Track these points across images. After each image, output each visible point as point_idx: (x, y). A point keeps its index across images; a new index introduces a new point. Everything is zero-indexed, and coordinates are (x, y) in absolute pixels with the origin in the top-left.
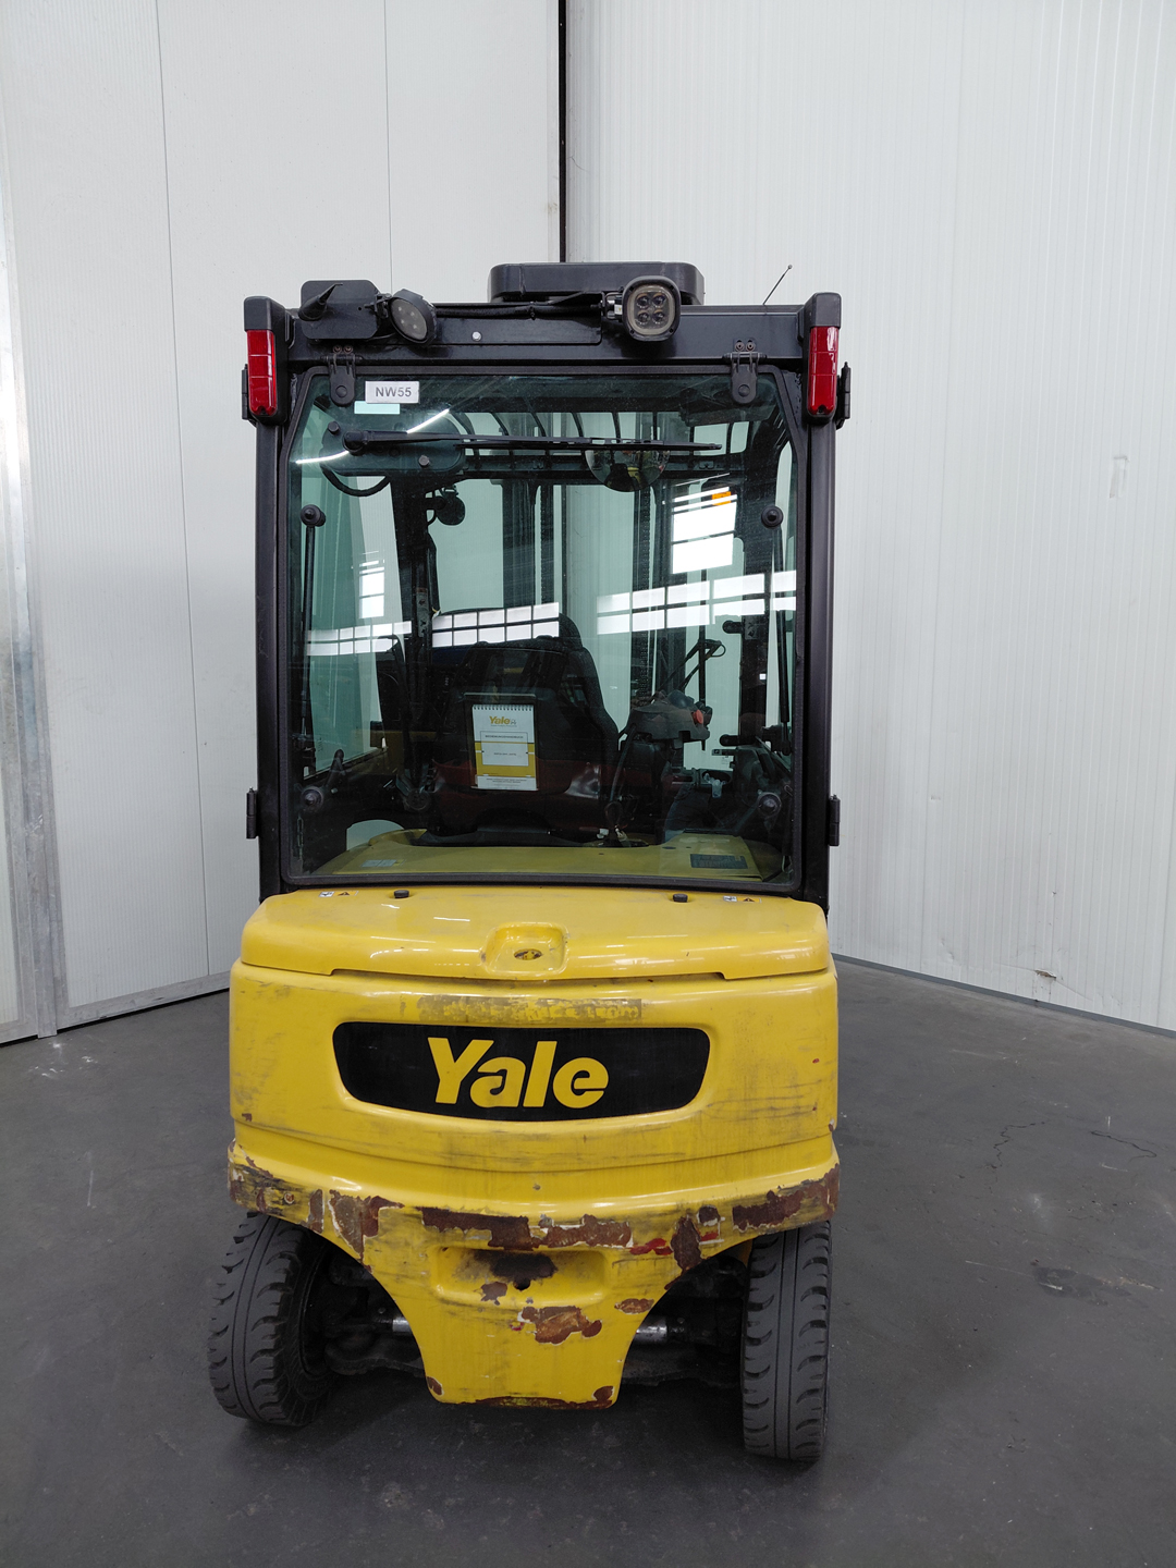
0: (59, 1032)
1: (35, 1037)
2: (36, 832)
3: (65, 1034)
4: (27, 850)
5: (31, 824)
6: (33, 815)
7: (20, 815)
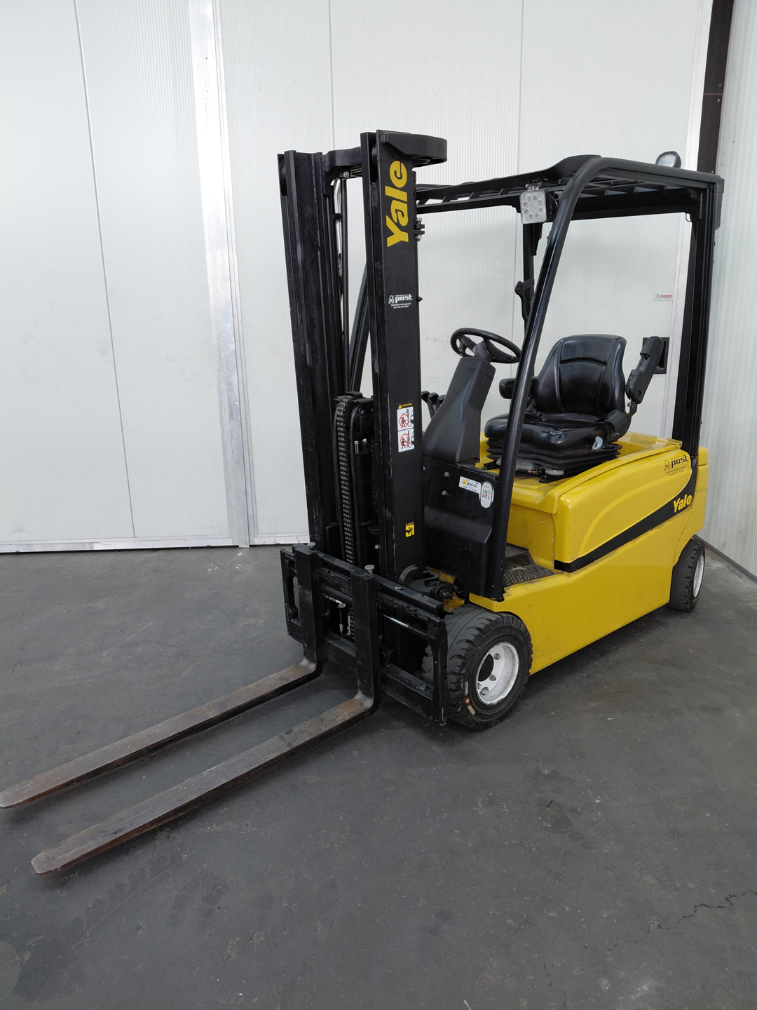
0: (251, 546)
1: (237, 546)
2: (237, 427)
3: (253, 548)
4: (232, 437)
5: (234, 421)
6: (235, 417)
7: (228, 415)
